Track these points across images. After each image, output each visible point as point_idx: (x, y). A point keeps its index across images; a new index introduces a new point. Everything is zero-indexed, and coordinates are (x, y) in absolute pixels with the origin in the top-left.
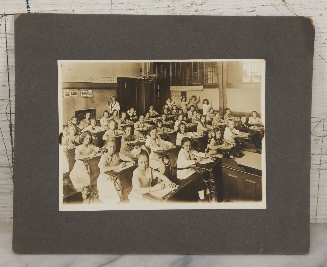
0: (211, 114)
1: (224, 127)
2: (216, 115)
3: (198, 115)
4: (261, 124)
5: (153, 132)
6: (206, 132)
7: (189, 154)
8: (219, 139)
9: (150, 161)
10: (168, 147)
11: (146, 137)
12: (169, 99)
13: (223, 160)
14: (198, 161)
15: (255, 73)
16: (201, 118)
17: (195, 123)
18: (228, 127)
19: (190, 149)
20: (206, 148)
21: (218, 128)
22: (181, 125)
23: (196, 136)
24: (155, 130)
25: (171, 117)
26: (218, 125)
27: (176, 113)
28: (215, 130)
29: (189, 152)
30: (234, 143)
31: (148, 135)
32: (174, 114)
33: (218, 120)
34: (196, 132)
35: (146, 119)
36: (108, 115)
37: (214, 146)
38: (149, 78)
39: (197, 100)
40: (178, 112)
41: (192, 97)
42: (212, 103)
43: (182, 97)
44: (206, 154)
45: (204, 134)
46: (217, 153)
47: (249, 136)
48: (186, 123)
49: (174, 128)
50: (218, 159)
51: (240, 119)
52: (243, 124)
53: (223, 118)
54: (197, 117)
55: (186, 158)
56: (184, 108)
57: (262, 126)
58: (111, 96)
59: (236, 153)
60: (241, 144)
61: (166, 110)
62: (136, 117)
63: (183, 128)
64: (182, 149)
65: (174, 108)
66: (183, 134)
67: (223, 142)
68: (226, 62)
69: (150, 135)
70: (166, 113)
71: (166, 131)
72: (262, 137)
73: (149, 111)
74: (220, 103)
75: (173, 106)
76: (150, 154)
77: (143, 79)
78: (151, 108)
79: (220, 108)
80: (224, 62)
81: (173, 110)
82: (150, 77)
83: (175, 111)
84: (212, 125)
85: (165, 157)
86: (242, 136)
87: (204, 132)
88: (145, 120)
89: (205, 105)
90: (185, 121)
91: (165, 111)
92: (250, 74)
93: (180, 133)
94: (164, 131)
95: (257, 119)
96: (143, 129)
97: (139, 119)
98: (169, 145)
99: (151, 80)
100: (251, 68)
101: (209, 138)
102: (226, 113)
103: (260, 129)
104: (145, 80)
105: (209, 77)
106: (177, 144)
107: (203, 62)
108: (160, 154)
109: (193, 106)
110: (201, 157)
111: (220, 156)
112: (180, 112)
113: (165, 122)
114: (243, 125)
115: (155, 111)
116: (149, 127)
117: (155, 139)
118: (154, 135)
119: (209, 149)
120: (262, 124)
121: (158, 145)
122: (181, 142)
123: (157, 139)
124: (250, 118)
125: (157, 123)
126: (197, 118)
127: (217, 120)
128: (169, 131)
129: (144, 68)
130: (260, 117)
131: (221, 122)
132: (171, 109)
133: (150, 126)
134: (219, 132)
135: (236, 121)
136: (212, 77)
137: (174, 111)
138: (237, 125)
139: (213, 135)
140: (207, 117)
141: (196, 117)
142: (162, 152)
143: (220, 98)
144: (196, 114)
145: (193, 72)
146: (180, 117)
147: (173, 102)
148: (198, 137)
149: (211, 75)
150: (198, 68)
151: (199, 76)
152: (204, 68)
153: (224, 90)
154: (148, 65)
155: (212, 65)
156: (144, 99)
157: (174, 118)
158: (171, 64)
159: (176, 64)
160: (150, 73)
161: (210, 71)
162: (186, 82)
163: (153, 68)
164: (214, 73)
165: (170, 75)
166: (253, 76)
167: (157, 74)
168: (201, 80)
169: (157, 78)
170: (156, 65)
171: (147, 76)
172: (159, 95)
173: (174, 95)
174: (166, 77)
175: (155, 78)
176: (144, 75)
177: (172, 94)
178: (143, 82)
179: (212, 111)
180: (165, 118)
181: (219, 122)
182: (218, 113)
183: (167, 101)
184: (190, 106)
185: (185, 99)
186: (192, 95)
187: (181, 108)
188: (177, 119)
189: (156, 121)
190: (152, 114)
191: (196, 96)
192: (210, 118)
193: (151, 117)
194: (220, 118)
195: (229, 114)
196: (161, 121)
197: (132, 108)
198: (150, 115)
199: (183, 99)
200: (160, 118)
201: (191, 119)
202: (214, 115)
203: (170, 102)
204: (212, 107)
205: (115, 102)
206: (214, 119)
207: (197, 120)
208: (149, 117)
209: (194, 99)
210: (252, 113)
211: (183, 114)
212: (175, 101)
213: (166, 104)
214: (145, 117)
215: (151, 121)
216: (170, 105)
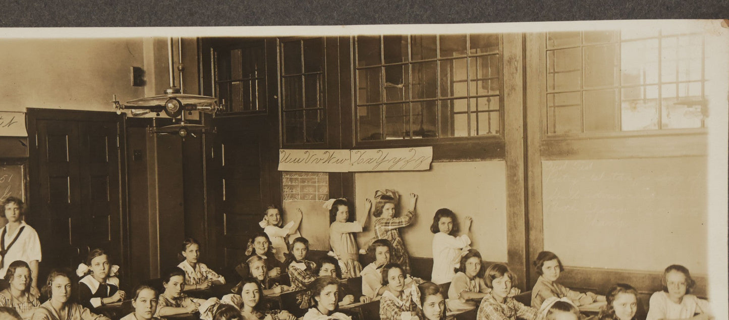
0: (472, 278)
2: (495, 282)
3: (409, 285)
12: (273, 211)
15: (677, 83)
16: (423, 299)
27: (304, 278)
32: (296, 279)
33: (504, 306)
35: (168, 304)
38: (179, 112)
39: (405, 212)
40: (316, 272)
42: (473, 228)
43: (333, 201)
51: (609, 302)
53: (527, 301)
54: (407, 292)
56: (343, 251)
61: (260, 264)
62: (118, 296)
65: (299, 250)
68: (540, 35)
70: (261, 278)
73: (181, 266)
74: (512, 228)
75: (291, 242)
77: (151, 119)
78: (191, 251)
79: (512, 254)
80: (531, 34)
81: (294, 264)
82: (182, 107)
83: (302, 267)
88: (162, 310)
89: (442, 237)
91: (257, 268)
92: (652, 93)
95: (691, 301)
97: (134, 304)
99: (187, 121)
100: (660, 61)
102: (540, 273)
104: (159, 121)
105: (460, 106)
107: (433, 38)
109: (384, 242)
112: (327, 269)
113: (254, 316)
115: (208, 267)
124: (657, 300)
126: (404, 297)
127: (497, 310)
129: (156, 67)
130: (702, 295)
132: (283, 259)
135: (587, 314)
136: (473, 109)
137: (298, 268)
140: (452, 292)
141: (402, 292)
143: (511, 204)
144: (402, 280)
145: (383, 83)
146: (323, 292)
147: (290, 226)
149: (468, 98)
150: (410, 66)
151: (411, 104)
152: (439, 62)
153: (530, 169)
154: (174, 49)
155: (476, 53)
156: (158, 212)
157: (298, 300)
158: (282, 45)
159: (302, 49)
160: (182, 91)
161: (466, 81)
162: (354, 132)
163: (197, 64)
164: (483, 87)
165: (275, 97)
166: (666, 99)
167: (218, 92)
168: (422, 122)
169: (214, 114)
170: (212, 49)
171: (170, 105)
172: (224, 192)
173: (296, 194)
174: (257, 109)
175: (207, 111)
176: (153, 100)
177: (288, 187)
178: (150, 132)
179: (473, 265)
180: (254, 297)
181: (510, 317)
182: (503, 275)
183: (266, 222)
184: (371, 244)
185: (349, 208)
186: (379, 193)
187: (332, 250)
188: (313, 303)
189: (212, 312)
190: (195, 283)
191: (400, 196)
192: (466, 296)
193: (189, 296)
194: (513, 297)
195: (554, 279)
196: (236, 313)
197: (100, 255)
198: (186, 284)
199: (337, 210)
200: (230, 298)
201: (379, 302)
202: (484, 286)
203: (279, 223)
204: (474, 248)
205: (17, 224)
206: (483, 301)
207: (404, 308)
208: (180, 294)
209: (391, 212)
210: (665, 273)
211: (339, 281)
212: (300, 220)
213: (260, 236)
214: (161, 295)
215: (190, 313)
216: (277, 237)
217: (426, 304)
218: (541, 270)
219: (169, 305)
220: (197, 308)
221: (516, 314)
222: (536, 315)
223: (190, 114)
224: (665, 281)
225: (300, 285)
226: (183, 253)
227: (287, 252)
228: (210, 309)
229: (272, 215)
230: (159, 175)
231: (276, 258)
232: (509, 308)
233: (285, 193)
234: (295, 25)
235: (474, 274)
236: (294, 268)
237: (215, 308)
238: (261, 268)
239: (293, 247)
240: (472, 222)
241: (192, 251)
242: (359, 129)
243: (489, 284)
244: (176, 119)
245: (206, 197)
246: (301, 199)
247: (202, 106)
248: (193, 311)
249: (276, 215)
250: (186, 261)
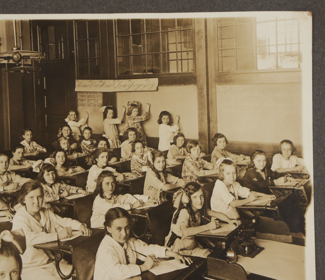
0: (180, 148)
1: (211, 180)
2: (192, 150)
3: (146, 152)
4: (303, 171)
5: (32, 197)
6: (168, 194)
7: (125, 250)
8: (199, 210)
9: (23, 271)
10: (70, 233)
11: (13, 210)
12: (72, 113)
13: (208, 263)
14: (147, 266)
15: (286, 45)
16: (154, 159)
17: (140, 173)
18: (222, 180)
19: (127, 238)
20: (167, 235)
21: (198, 182)
22: (104, 177)
23: (143, 204)
24: (37, 192)
26: (196, 176)
27: (90, 148)
28: (189, 189)
29: (125, 244)
30: (238, 219)
31: (19, 204)
32: (85, 149)
33: (197, 162)
34: (141, 193)
35: (15, 164)
37: (188, 227)
38: (20, 60)
39: (144, 113)
40: (96, 145)
41: (130, 106)
42: (181, 121)
43: (105, 107)
44: (168, 248)
45: (163, 199)
46: (195, 247)
47: (272, 202)
48: (118, 171)
49: (86, 184)
50: (196, 260)
51: (252, 159)
52: (258, 173)
53: (208, 159)
54: (145, 156)
55: (117, 260)
56: (111, 134)
57: (304, 177)
59: (242, 244)
60: (254, 221)
61: (66, 141)
63: (108, 183)
64: (107, 237)
65: (87, 134)
66: (110, 199)
67: (210, 217)
68: (214, 19)
69: (24, 204)
70: (66, 149)
71: (65, 194)
72: (306, 204)
73: (22, 143)
74: (201, 121)
75: (82, 130)
76: (25, 252)
77: (4, 64)
78: (28, 135)
79: (201, 135)
80: (209, 19)
81: (84, 141)
82: (22, 57)
83: (89, 143)
84: (183, 175)
85: (63, 259)
86: (257, 203)
87: (163, 194)
88: (12, 167)
89: (164, 127)
90: (113, 166)
91: (64, 144)
92: (273, 50)
93: (102, 196)
94: (60, 193)
95: (294, 159)
96: (5, 189)
98: (73, 229)
99: (24, 65)
100: (277, 33)
101: (175, 209)
102: (216, 145)
103: (302, 185)
104: (9, 65)
105: (172, 56)
106: (93, 226)
107: (157, 21)
108: (49, 252)
109: (133, 129)
110: (155, 256)
111: (202, 253)
112: (102, 144)
113: (63, 170)
114: (258, 175)
115: (37, 143)
116: (21, 184)
117: (38, 214)
118: (36, 204)
119: (174, 237)
120: (305, 172)
121: (45, 230)
122: (104, 221)
123: (41, 213)
124: (276, 158)
125: (43, 173)
126: (144, 158)
127: (193, 164)
128: (72, 194)
129: (7, 36)
130: (300, 155)
131: (204, 169)
132: (78, 139)
133: (23, 181)
134: (199, 193)
135: (240, 166)
136: (179, 58)
137: (86, 143)
138: (243, 174)
139: (185, 200)
140: (169, 155)
141: (142, 156)
142: (55, 248)
143: (200, 109)
144: (142, 149)
145: (131, 44)
146: (100, 156)
147: (82, 121)
148: (146, 207)
149: (177, 52)
150: (146, 35)
151: (146, 56)
152: (161, 33)
153: (210, 90)
154: (17, 26)
155: (181, 28)
156: (9, 114)
157: (86, 160)
158: (76, 24)
159: (87, 26)
160: (21, 49)
161: (176, 43)
162: (116, 70)
163: (29, 34)
164: (185, 47)
165: (73, 52)
166: (280, 53)
167: (41, 49)
168: (152, 65)
169: (39, 61)
170: (38, 26)
171: (15, 56)
172: (46, 103)
173: (85, 104)
174: (63, 58)
175: (36, 60)
176: (5, 53)
177: (81, 100)
178: (4, 71)
179: (180, 141)
180: (63, 159)
181: (200, 168)
182: (196, 146)
183: (69, 119)
184: (126, 130)
185: (114, 111)
186: (130, 103)
187: (105, 134)
188: (95, 162)
189: (40, 167)
190: (30, 152)
191: (141, 104)
192: (177, 157)
193: (27, 159)
194: (202, 158)
195: (223, 148)
196: (52, 168)
198: (25, 153)
199: (107, 112)
200: (50, 160)
201: (130, 161)
202: (186, 152)
203: (76, 119)
204: (181, 132)
206: (185, 160)
207: (143, 164)
208: (21, 158)
209: (136, 113)
210: (280, 144)
211: (109, 150)
212: (87, 117)
213: (65, 126)
214: (11, 159)
215: (27, 168)
216: (75, 127)
217: (155, 162)
218: (216, 143)
219: (16, 164)
220: (31, 166)
221: (203, 166)
222: (213, 167)
223: (26, 61)
224: (281, 148)
225: (88, 152)
226: (23, 136)
227: (80, 135)
228: (38, 166)
229: (72, 115)
230: (9, 94)
231: (75, 138)
232: (199, 163)
233: (79, 103)
234: (83, 13)
235: (181, 146)
236: (84, 143)
237: (41, 166)
238: (66, 144)
239: (84, 132)
240: (179, 118)
242: (118, 69)
243: (189, 151)
244: (18, 64)
245: (35, 106)
246: (88, 106)
247: (33, 57)
248: (29, 167)
249: (74, 115)
250: (24, 140)
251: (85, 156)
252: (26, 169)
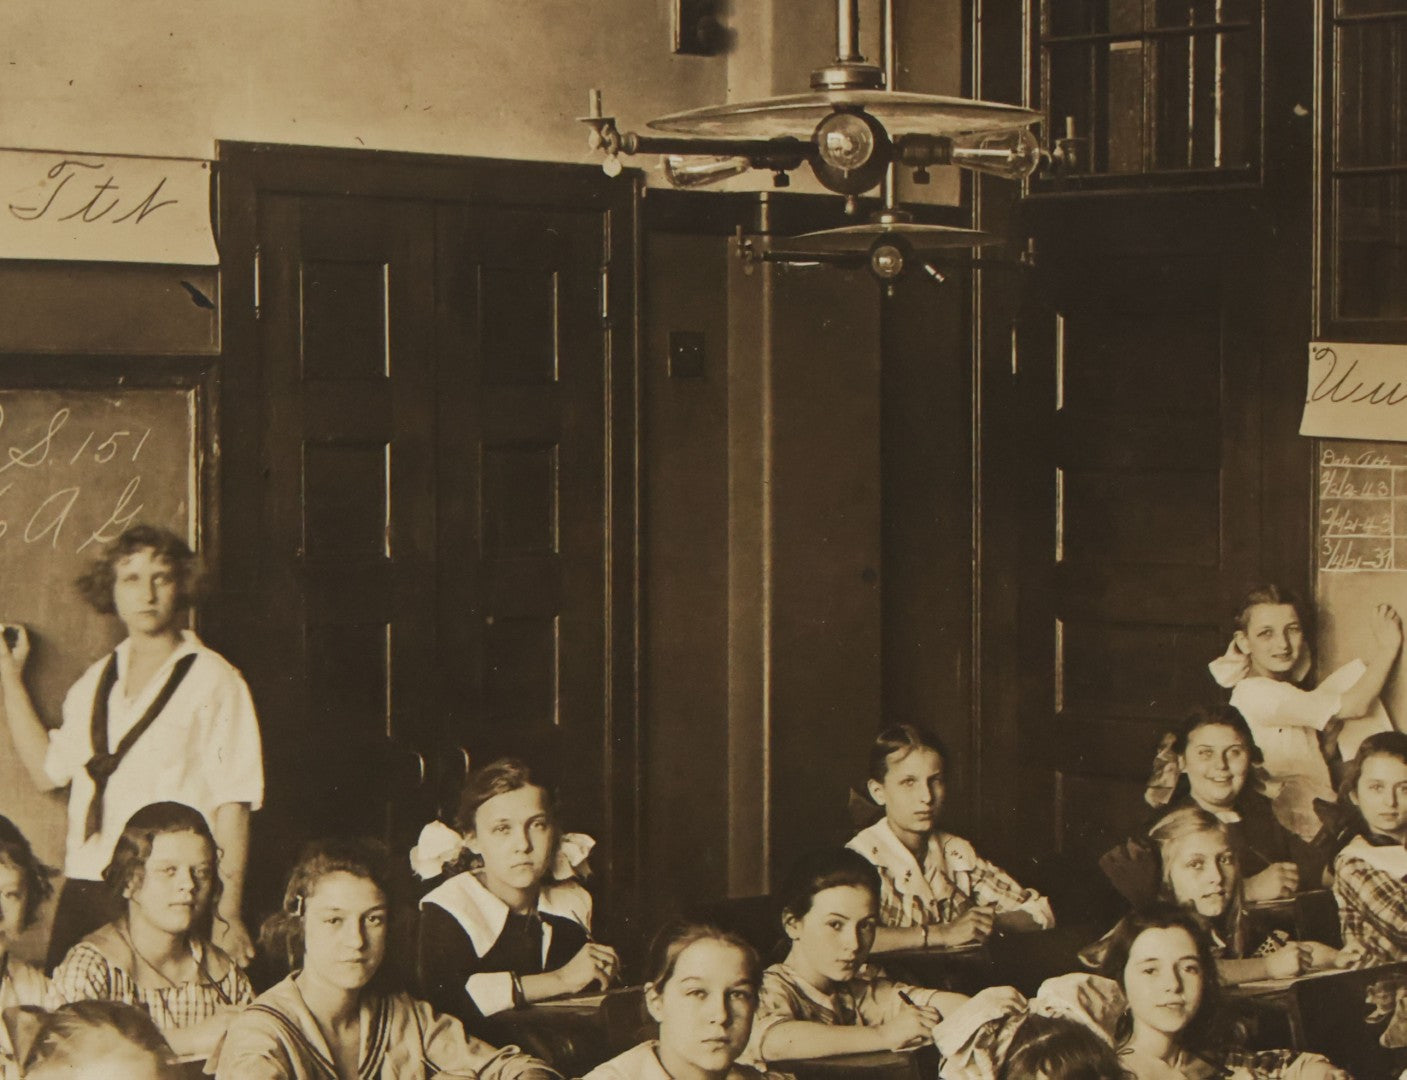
12: (1270, 617)
25: (1309, 991)
27: (1402, 912)
32: (1369, 916)
35: (800, 1010)
36: (28, 919)
38: (872, 172)
58: (84, 523)
61: (1209, 845)
62: (586, 966)
65: (1382, 790)
70: (1210, 908)
73: (860, 843)
75: (1348, 753)
77: (751, 199)
78: (908, 782)
81: (1357, 848)
82: (887, 150)
83: (1395, 861)
88: (777, 1037)
91: (1193, 864)
97: (654, 1007)
99: (905, 211)
104: (786, 206)
115: (982, 852)
132: (1310, 827)
137: (1374, 867)
147: (1348, 683)
156: (766, 605)
157: (1373, 1007)
160: (888, 78)
165: (1300, 111)
167: (1046, 86)
169: (1025, 184)
171: (836, 140)
172: (1060, 527)
173: (1378, 542)
174: (1217, 164)
175: (997, 170)
176: (761, 115)
177: (1342, 513)
178: (743, 256)
180: (1180, 990)
183: (1241, 660)
189: (993, 1049)
190: (919, 920)
193: (894, 978)
196: (1095, 1059)
197: (514, 786)
198: (883, 925)
200: (1075, 992)
203: (1297, 665)
205: (162, 642)
208: (853, 965)
212: (1392, 654)
213: (1211, 722)
214: (774, 968)
215: (894, 1050)
216: (1287, 732)
219: (807, 1012)
220: (925, 1033)
223: (922, 178)
225: (1385, 944)
226: (873, 786)
227: (1330, 796)
228: (985, 1037)
229: (1267, 632)
230: (777, 440)
231: (1282, 822)
233: (1328, 535)
236: (1359, 866)
237: (1007, 1035)
238: (1211, 865)
239: (1358, 774)
241: (910, 780)
244: (858, 202)
245: (977, 544)
246: (1398, 564)
247: (977, 146)
248: (908, 1044)
249: (1286, 631)
250: (883, 822)
251: (1361, 973)
252: (889, 1061)
